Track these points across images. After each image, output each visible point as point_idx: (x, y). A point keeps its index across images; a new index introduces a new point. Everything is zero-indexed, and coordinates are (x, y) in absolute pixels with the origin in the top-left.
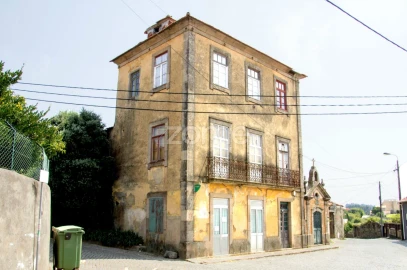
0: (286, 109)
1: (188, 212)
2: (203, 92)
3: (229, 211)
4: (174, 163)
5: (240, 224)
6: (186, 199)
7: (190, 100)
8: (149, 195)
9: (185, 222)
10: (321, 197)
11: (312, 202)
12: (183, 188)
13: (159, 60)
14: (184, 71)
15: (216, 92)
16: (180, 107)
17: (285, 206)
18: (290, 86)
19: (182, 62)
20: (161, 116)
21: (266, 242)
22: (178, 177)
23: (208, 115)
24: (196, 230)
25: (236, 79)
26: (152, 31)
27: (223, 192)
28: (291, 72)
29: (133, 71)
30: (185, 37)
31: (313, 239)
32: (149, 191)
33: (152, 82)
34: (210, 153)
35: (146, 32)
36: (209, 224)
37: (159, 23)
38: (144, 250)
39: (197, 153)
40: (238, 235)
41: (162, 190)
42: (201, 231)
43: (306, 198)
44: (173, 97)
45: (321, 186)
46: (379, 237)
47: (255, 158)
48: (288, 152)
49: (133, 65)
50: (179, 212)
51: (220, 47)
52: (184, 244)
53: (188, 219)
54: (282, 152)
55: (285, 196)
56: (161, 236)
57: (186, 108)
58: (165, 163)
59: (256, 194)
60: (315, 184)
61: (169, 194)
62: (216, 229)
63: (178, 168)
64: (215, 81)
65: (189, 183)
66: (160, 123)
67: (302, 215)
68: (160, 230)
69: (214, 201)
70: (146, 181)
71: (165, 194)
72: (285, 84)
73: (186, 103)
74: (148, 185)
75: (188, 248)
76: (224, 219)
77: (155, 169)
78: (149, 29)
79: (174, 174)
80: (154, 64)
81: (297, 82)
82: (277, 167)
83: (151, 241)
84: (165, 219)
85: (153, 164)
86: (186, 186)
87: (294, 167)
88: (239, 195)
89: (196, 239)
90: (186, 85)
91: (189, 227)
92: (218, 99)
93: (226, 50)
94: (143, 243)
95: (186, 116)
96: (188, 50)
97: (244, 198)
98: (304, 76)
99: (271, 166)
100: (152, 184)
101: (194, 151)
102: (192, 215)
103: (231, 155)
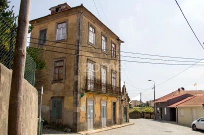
0: (115, 57)
1: (78, 108)
2: (85, 45)
3: (94, 107)
4: (69, 82)
5: (98, 113)
6: (77, 101)
7: (80, 49)
8: (52, 98)
9: (76, 113)
10: (127, 100)
11: (124, 102)
12: (75, 95)
13: (60, 26)
14: (77, 34)
15: (90, 46)
16: (73, 52)
17: (114, 104)
18: (117, 46)
19: (75, 29)
20: (61, 56)
21: (107, 122)
22: (72, 89)
23: (86, 57)
24: (81, 117)
25: (98, 40)
26: (55, 9)
27: (91, 97)
28: (118, 39)
29: (42, 29)
30: (77, 16)
31: (124, 120)
32: (52, 96)
33: (55, 37)
34: (87, 77)
35: (50, 9)
36: (86, 114)
37: (60, 6)
38: (49, 128)
39: (82, 77)
40: (97, 119)
41: (61, 96)
42: (83, 117)
43: (122, 101)
44: (69, 46)
45: (127, 95)
46: (139, 118)
47: (104, 80)
48: (116, 78)
49: (42, 26)
50: (72, 108)
51: (92, 23)
52: (76, 125)
53: (78, 111)
54: (114, 78)
55: (114, 99)
56: (60, 121)
57: (78, 53)
58: (63, 81)
59: (104, 98)
60: (125, 94)
61: (66, 98)
62: (89, 116)
63: (72, 85)
64: (90, 41)
65: (78, 93)
66: (60, 60)
67: (120, 109)
68: (59, 117)
69: (89, 102)
70: (50, 90)
71: (63, 98)
72: (115, 45)
73: (78, 50)
74: (52, 93)
75: (78, 127)
76: (92, 111)
77: (56, 84)
78: (53, 8)
79: (69, 88)
80: (57, 28)
81: (120, 45)
82: (112, 85)
83: (53, 123)
84: (63, 111)
85: (55, 81)
86: (77, 94)
87: (118, 86)
88: (98, 98)
89: (81, 122)
90: (78, 41)
91: (78, 115)
92: (91, 50)
93: (95, 25)
94: (47, 124)
95: (78, 57)
96: (80, 23)
97: (99, 100)
98: (123, 42)
99: (110, 85)
100: (54, 92)
101: (81, 76)
102: (79, 109)
103: (95, 78)
